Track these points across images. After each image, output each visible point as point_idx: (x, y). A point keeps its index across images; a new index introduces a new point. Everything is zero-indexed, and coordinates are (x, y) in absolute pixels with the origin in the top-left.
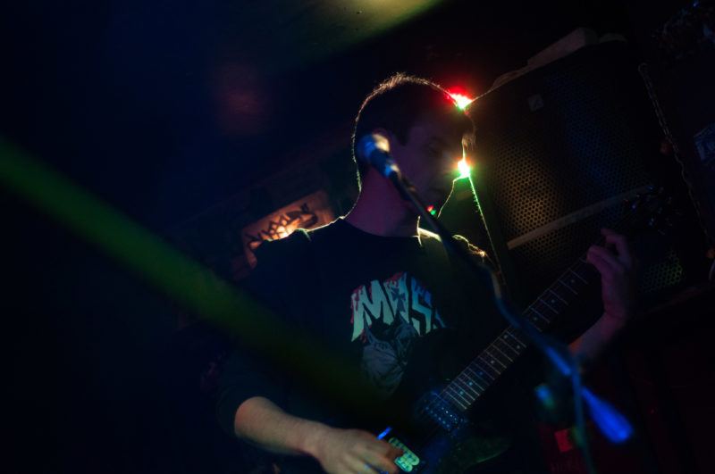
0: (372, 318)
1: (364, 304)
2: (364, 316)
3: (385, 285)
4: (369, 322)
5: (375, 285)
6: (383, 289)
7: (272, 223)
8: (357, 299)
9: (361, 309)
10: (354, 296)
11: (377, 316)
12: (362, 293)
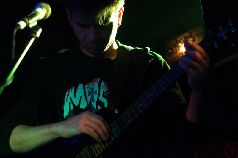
0: (74, 105)
1: (71, 98)
2: (70, 105)
3: (86, 86)
4: (72, 108)
5: (81, 86)
6: (84, 89)
7: (177, 41)
8: (68, 95)
9: (69, 100)
10: (67, 93)
11: (77, 104)
12: (71, 91)
